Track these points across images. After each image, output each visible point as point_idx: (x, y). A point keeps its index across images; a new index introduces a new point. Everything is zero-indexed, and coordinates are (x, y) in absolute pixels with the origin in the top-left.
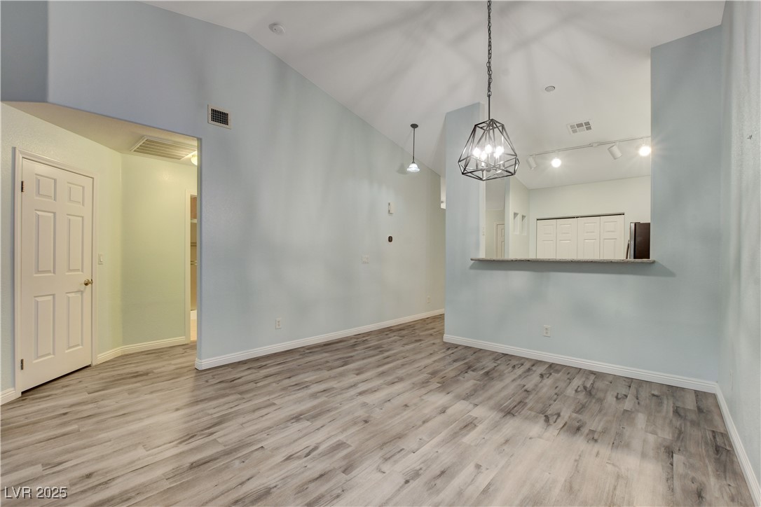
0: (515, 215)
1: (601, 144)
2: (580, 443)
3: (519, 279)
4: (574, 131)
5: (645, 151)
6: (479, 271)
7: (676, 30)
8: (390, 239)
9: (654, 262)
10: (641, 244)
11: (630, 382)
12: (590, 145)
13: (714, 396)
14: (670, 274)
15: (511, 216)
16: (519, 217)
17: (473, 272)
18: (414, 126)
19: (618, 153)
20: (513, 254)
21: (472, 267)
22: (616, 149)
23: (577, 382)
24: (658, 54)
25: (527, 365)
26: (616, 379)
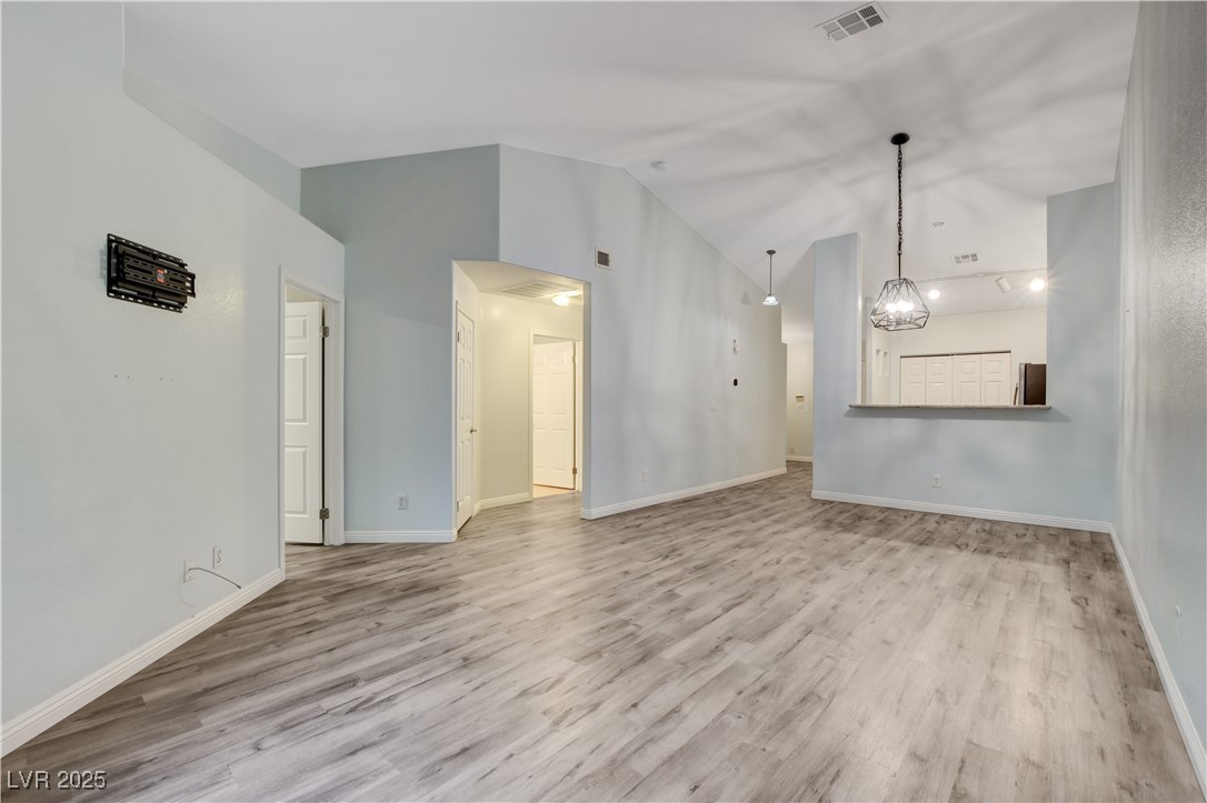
0: (878, 351)
1: (987, 274)
2: (992, 559)
3: (904, 428)
4: (958, 262)
5: (1038, 285)
6: (856, 419)
7: (1069, 183)
8: (736, 383)
9: (1050, 408)
10: (1034, 388)
11: (1027, 526)
12: (974, 275)
13: (1109, 535)
14: (1066, 420)
15: (874, 351)
16: (881, 353)
17: (849, 419)
18: (771, 252)
19: (1007, 287)
20: (876, 400)
21: (848, 415)
22: (1004, 282)
23: (974, 527)
24: (1054, 202)
25: (919, 516)
26: (1011, 525)
